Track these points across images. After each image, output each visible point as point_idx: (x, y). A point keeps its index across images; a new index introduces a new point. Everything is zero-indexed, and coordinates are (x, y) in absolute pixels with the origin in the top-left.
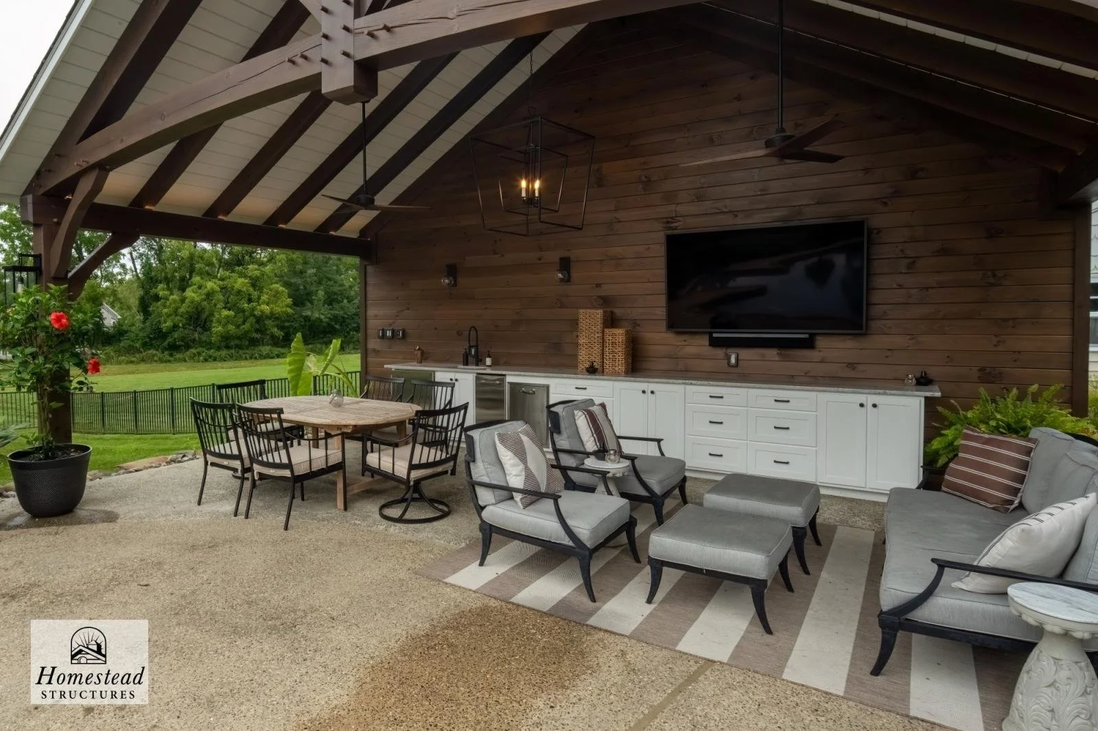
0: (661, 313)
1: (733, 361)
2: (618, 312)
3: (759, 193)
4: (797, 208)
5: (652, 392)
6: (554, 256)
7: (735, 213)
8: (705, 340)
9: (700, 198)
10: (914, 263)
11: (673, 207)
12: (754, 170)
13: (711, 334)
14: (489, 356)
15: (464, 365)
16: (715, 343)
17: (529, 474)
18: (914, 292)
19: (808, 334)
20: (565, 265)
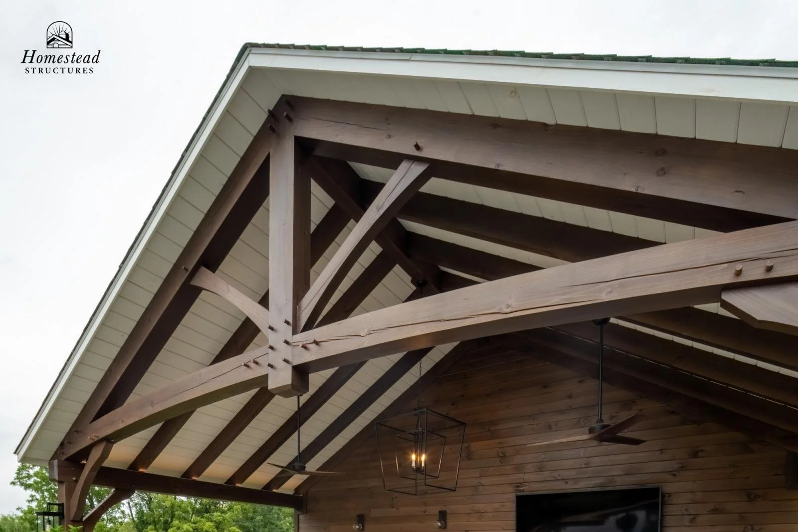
3: (584, 466)
4: (612, 477)
6: (433, 510)
7: (566, 480)
9: (541, 469)
10: (694, 518)
11: (521, 475)
12: (580, 449)
20: (443, 516)
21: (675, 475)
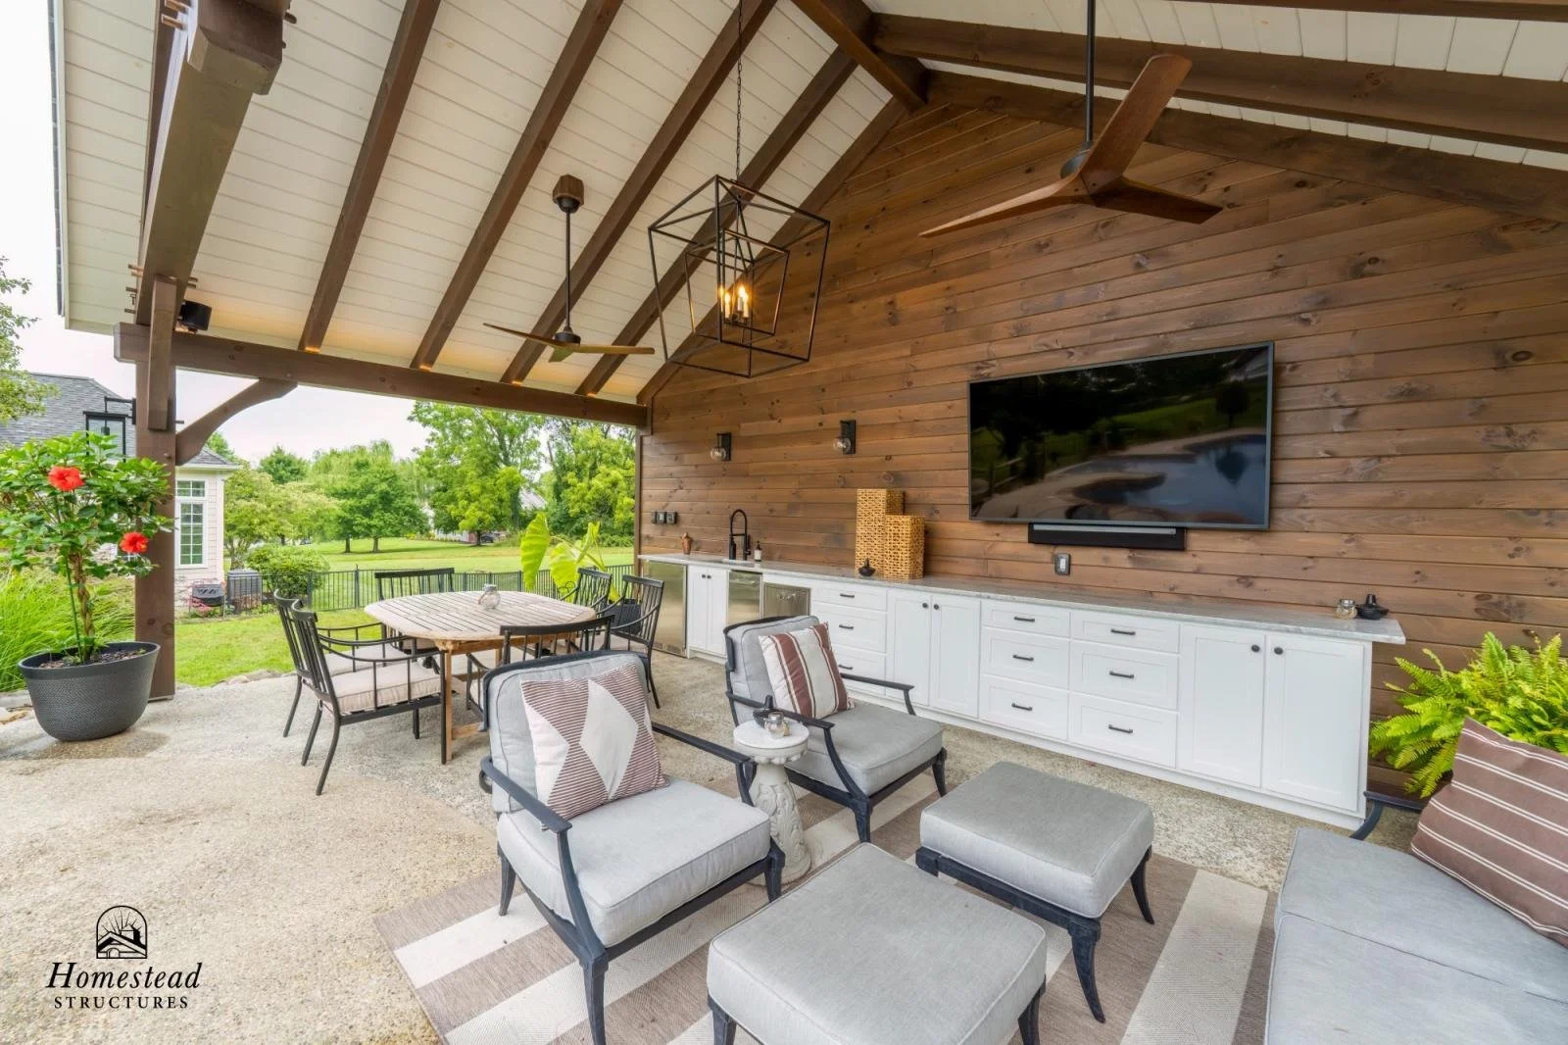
0: (964, 495)
1: (1063, 565)
2: (912, 493)
3: (1105, 318)
4: (1161, 336)
5: (936, 607)
6: (834, 420)
7: (1071, 350)
8: (1023, 534)
9: (1020, 332)
10: (1355, 414)
11: (985, 347)
12: (1099, 285)
13: (1031, 525)
14: (759, 548)
15: (730, 558)
16: (1036, 538)
17: (576, 762)
18: (1356, 463)
19: (1177, 528)
20: (849, 430)
21: (1307, 321)
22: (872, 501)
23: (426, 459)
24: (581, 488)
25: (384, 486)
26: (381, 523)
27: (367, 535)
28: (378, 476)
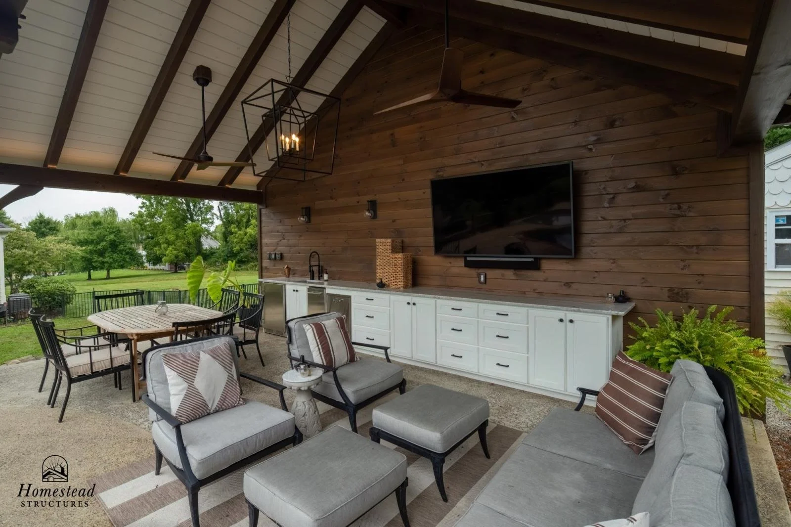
0: (431, 241)
1: (482, 278)
2: (407, 240)
3: (498, 146)
5: (414, 304)
6: (365, 199)
7: (482, 162)
8: (461, 263)
9: (458, 152)
11: (440, 159)
12: (495, 128)
13: (465, 258)
14: (327, 273)
15: (311, 279)
16: (468, 264)
17: (191, 393)
18: (614, 223)
19: (534, 258)
20: (373, 206)
21: (590, 149)
22: (383, 246)
23: (139, 219)
24: (240, 234)
25: (112, 237)
26: (111, 260)
27: (101, 268)
28: (108, 230)
